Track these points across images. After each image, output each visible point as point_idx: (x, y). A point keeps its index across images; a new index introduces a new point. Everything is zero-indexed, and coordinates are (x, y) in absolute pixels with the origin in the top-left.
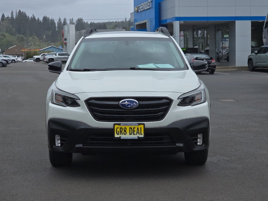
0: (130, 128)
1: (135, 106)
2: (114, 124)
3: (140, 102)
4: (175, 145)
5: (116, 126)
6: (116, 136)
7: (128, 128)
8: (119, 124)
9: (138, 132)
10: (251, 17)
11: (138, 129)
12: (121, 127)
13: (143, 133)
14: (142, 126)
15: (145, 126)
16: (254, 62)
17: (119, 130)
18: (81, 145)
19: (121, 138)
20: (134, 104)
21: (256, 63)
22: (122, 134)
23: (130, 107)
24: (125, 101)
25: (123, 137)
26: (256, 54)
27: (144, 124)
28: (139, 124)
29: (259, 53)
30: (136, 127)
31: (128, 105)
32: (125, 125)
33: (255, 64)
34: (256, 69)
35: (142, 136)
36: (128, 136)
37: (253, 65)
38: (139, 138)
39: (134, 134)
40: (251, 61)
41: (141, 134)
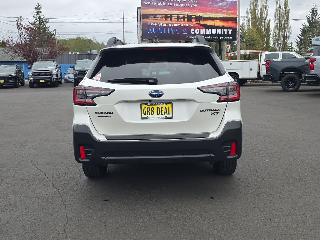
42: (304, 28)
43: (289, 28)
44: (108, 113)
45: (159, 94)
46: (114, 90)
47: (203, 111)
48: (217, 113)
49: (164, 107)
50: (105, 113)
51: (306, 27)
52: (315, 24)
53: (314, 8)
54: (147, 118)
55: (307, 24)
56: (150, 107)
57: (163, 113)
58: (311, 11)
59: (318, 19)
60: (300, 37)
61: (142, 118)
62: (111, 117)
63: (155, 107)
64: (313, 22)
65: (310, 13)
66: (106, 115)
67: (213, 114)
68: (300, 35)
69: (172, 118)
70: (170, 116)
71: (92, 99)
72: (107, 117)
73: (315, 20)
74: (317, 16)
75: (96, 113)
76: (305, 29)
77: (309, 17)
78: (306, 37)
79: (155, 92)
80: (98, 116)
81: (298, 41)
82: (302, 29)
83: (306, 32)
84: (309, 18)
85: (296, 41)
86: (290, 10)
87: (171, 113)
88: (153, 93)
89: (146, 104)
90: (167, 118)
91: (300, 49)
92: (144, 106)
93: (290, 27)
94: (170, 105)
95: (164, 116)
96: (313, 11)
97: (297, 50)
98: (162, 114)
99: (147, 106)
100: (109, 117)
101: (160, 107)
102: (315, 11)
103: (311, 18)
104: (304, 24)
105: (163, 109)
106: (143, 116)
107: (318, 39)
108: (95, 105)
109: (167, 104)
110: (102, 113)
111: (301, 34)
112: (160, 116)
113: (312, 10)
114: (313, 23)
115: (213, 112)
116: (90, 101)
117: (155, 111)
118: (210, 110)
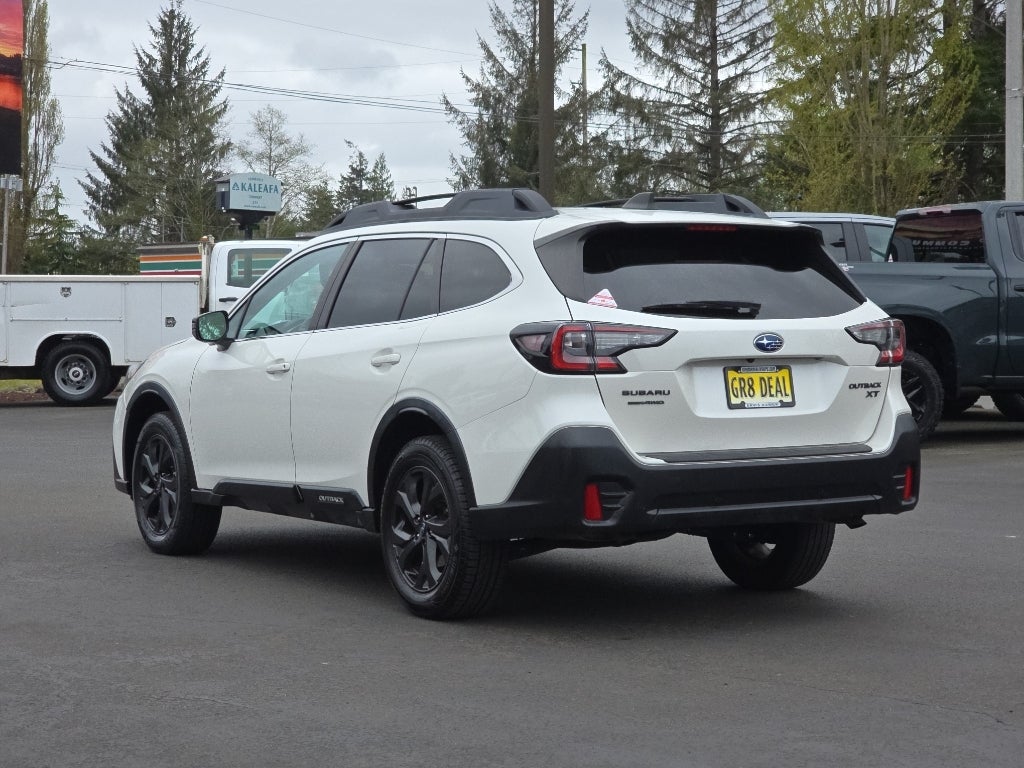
42: (126, 113)
43: (47, 107)
44: (657, 392)
45: (775, 342)
46: (676, 332)
47: (855, 386)
48: (876, 393)
49: (774, 376)
50: (650, 393)
51: (136, 111)
52: (181, 97)
53: (172, 15)
54: (742, 406)
55: (143, 96)
56: (746, 376)
57: (773, 391)
58: (158, 26)
59: (194, 72)
60: (109, 161)
61: (731, 406)
62: (663, 402)
63: (756, 377)
64: (168, 82)
65: (154, 40)
66: (651, 397)
67: (870, 394)
68: (110, 152)
69: (792, 404)
70: (788, 399)
71: (616, 354)
72: (654, 403)
73: (179, 77)
74: (190, 57)
75: (625, 393)
76: (130, 119)
77: (148, 56)
78: (138, 166)
79: (768, 338)
80: (629, 403)
81: (97, 183)
82: (117, 122)
83: (137, 138)
84: (147, 61)
85: (88, 181)
86: (50, 11)
87: (789, 391)
88: (762, 339)
89: (737, 369)
90: (784, 405)
91: (112, 227)
92: (732, 374)
93: (53, 106)
94: (784, 373)
95: (775, 400)
96: (167, 26)
97: (94, 232)
98: (771, 396)
99: (738, 376)
100: (658, 403)
101: (765, 376)
102: (179, 28)
103: (159, 65)
104: (124, 95)
105: (773, 383)
106: (735, 401)
107: (257, 183)
108: (624, 371)
109: (780, 368)
110: (642, 393)
111: (111, 147)
112: (768, 399)
113: (163, 22)
114: (171, 91)
115: (870, 390)
116: (610, 360)
117: (757, 387)
118: (867, 386)
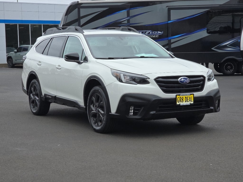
0: (186, 97)
1: (188, 81)
2: (176, 95)
3: (190, 79)
4: (210, 108)
5: (178, 96)
6: (178, 103)
7: (184, 97)
8: (179, 95)
9: (190, 100)
10: (4, 20)
11: (190, 97)
12: (180, 97)
13: (193, 101)
14: (192, 96)
15: (194, 96)
16: (14, 60)
17: (179, 99)
18: (154, 112)
19: (181, 105)
20: (187, 80)
21: (16, 60)
22: (181, 102)
23: (185, 83)
24: (182, 79)
25: (182, 104)
26: (16, 52)
27: (193, 94)
28: (191, 94)
29: (18, 52)
30: (189, 96)
31: (184, 81)
32: (183, 95)
33: (14, 62)
34: (15, 65)
35: (192, 103)
36: (184, 103)
37: (13, 62)
38: (190, 104)
39: (188, 102)
40: (10, 59)
41: (192, 101)
